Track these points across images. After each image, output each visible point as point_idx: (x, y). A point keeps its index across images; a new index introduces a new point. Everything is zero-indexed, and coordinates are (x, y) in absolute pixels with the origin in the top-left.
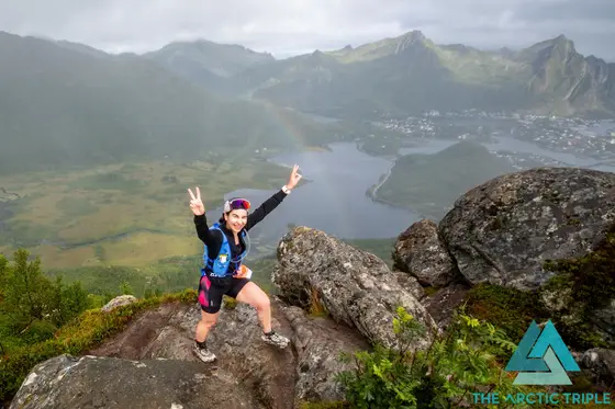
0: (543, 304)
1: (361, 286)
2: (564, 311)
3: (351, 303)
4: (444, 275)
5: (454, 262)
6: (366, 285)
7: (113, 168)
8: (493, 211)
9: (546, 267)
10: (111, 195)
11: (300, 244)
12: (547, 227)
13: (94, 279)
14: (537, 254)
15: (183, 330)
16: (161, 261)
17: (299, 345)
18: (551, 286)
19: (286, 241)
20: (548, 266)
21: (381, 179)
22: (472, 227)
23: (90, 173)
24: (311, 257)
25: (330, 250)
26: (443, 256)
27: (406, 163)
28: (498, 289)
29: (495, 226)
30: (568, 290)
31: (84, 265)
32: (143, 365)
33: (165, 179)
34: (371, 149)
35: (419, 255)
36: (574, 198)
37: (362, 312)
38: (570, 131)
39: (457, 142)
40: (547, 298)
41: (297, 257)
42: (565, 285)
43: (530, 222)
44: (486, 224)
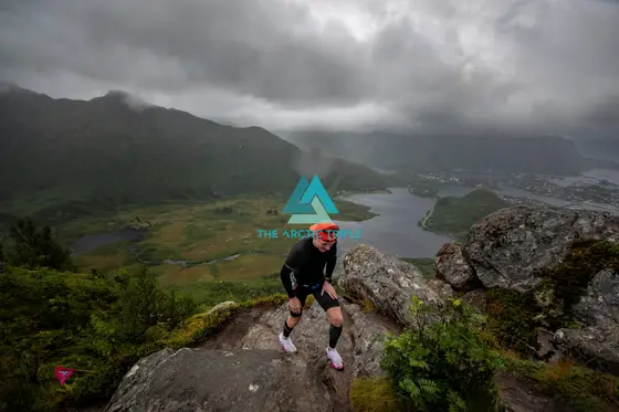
0: (536, 302)
1: (400, 287)
2: (551, 306)
3: (393, 299)
4: (468, 282)
5: (475, 272)
6: (403, 285)
7: (228, 204)
8: (495, 235)
9: (534, 274)
10: (226, 224)
11: (358, 256)
12: (530, 245)
13: (208, 293)
14: (527, 265)
15: (270, 327)
16: (265, 278)
17: (356, 334)
18: (539, 288)
19: (349, 255)
20: (536, 274)
21: (427, 214)
22: (482, 247)
23: (210, 207)
24: (366, 267)
25: (378, 260)
26: (466, 267)
27: (443, 203)
28: (505, 291)
29: (498, 245)
30: (551, 291)
31: (200, 280)
32: (232, 354)
33: (270, 212)
34: (418, 193)
35: (449, 267)
36: (545, 225)
37: (400, 306)
38: (548, 183)
39: (475, 189)
40: (538, 297)
41: (356, 267)
42: (549, 288)
43: (520, 242)
44: (491, 243)
